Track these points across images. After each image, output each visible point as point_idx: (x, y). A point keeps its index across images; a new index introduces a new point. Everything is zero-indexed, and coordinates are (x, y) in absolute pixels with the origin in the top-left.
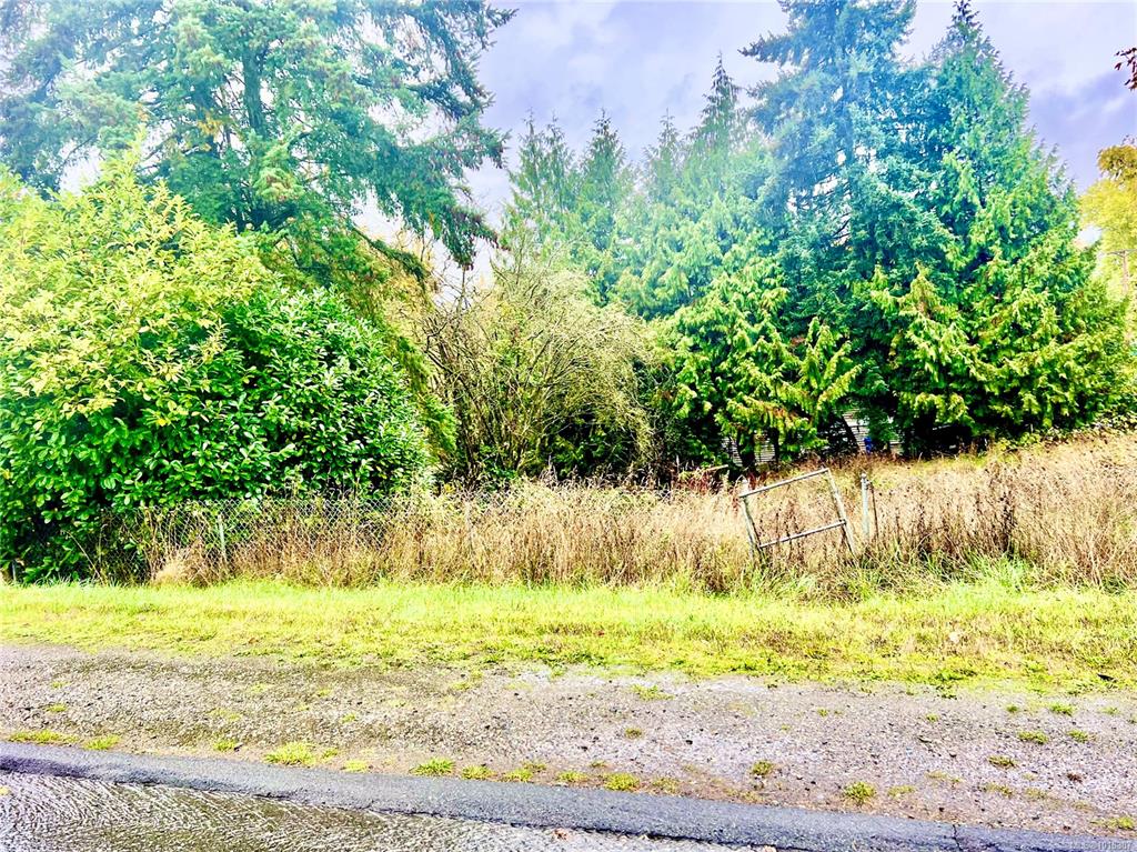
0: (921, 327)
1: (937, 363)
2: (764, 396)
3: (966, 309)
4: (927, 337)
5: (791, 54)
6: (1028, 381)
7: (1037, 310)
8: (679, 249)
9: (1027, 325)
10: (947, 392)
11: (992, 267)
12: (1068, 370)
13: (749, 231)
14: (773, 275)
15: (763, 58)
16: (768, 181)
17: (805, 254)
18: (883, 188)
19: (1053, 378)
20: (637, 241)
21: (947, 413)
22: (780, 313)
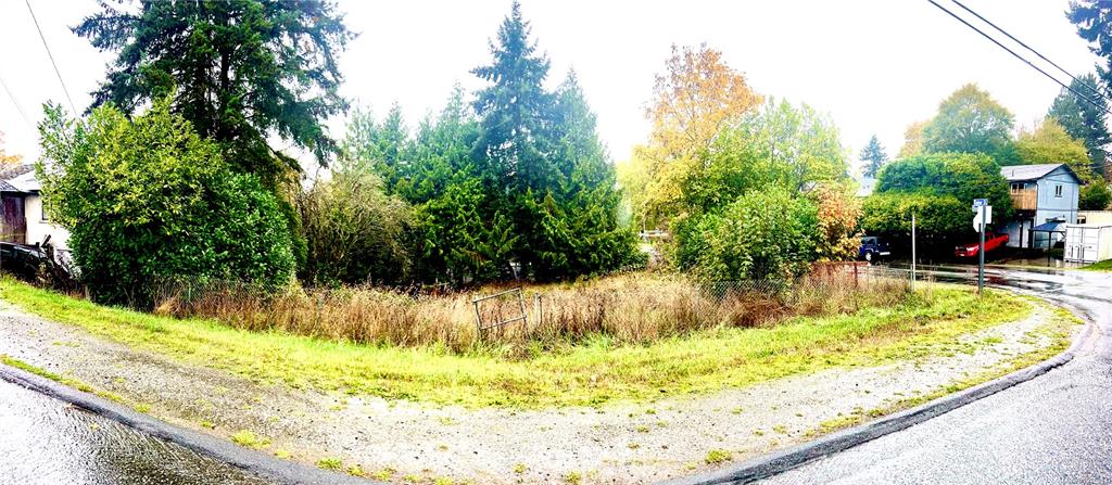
0: (547, 219)
1: (554, 237)
2: (470, 249)
3: (570, 213)
4: (551, 225)
5: (492, 76)
6: (594, 248)
7: (599, 215)
8: (431, 169)
9: (595, 222)
10: (558, 252)
11: (581, 193)
12: (611, 244)
13: (467, 164)
14: (478, 187)
15: (478, 76)
16: (478, 139)
17: (495, 178)
18: (534, 149)
19: (605, 247)
20: (409, 163)
21: (558, 262)
22: (480, 207)
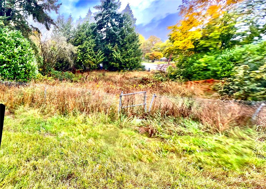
0: (115, 53)
2: (90, 60)
3: (121, 51)
6: (128, 62)
7: (131, 52)
8: (80, 36)
9: (129, 54)
10: (116, 63)
11: (127, 45)
12: (134, 61)
14: (94, 42)
16: (95, 28)
17: (99, 39)
18: (113, 31)
21: (116, 66)
22: (94, 48)
